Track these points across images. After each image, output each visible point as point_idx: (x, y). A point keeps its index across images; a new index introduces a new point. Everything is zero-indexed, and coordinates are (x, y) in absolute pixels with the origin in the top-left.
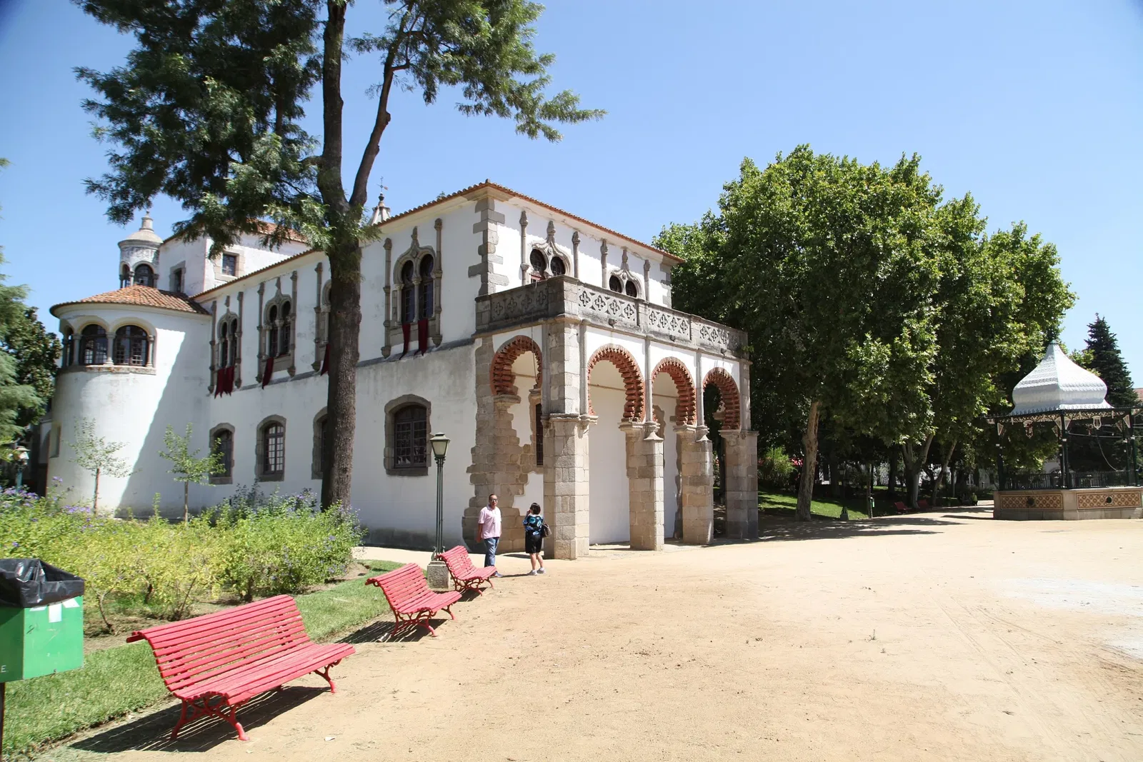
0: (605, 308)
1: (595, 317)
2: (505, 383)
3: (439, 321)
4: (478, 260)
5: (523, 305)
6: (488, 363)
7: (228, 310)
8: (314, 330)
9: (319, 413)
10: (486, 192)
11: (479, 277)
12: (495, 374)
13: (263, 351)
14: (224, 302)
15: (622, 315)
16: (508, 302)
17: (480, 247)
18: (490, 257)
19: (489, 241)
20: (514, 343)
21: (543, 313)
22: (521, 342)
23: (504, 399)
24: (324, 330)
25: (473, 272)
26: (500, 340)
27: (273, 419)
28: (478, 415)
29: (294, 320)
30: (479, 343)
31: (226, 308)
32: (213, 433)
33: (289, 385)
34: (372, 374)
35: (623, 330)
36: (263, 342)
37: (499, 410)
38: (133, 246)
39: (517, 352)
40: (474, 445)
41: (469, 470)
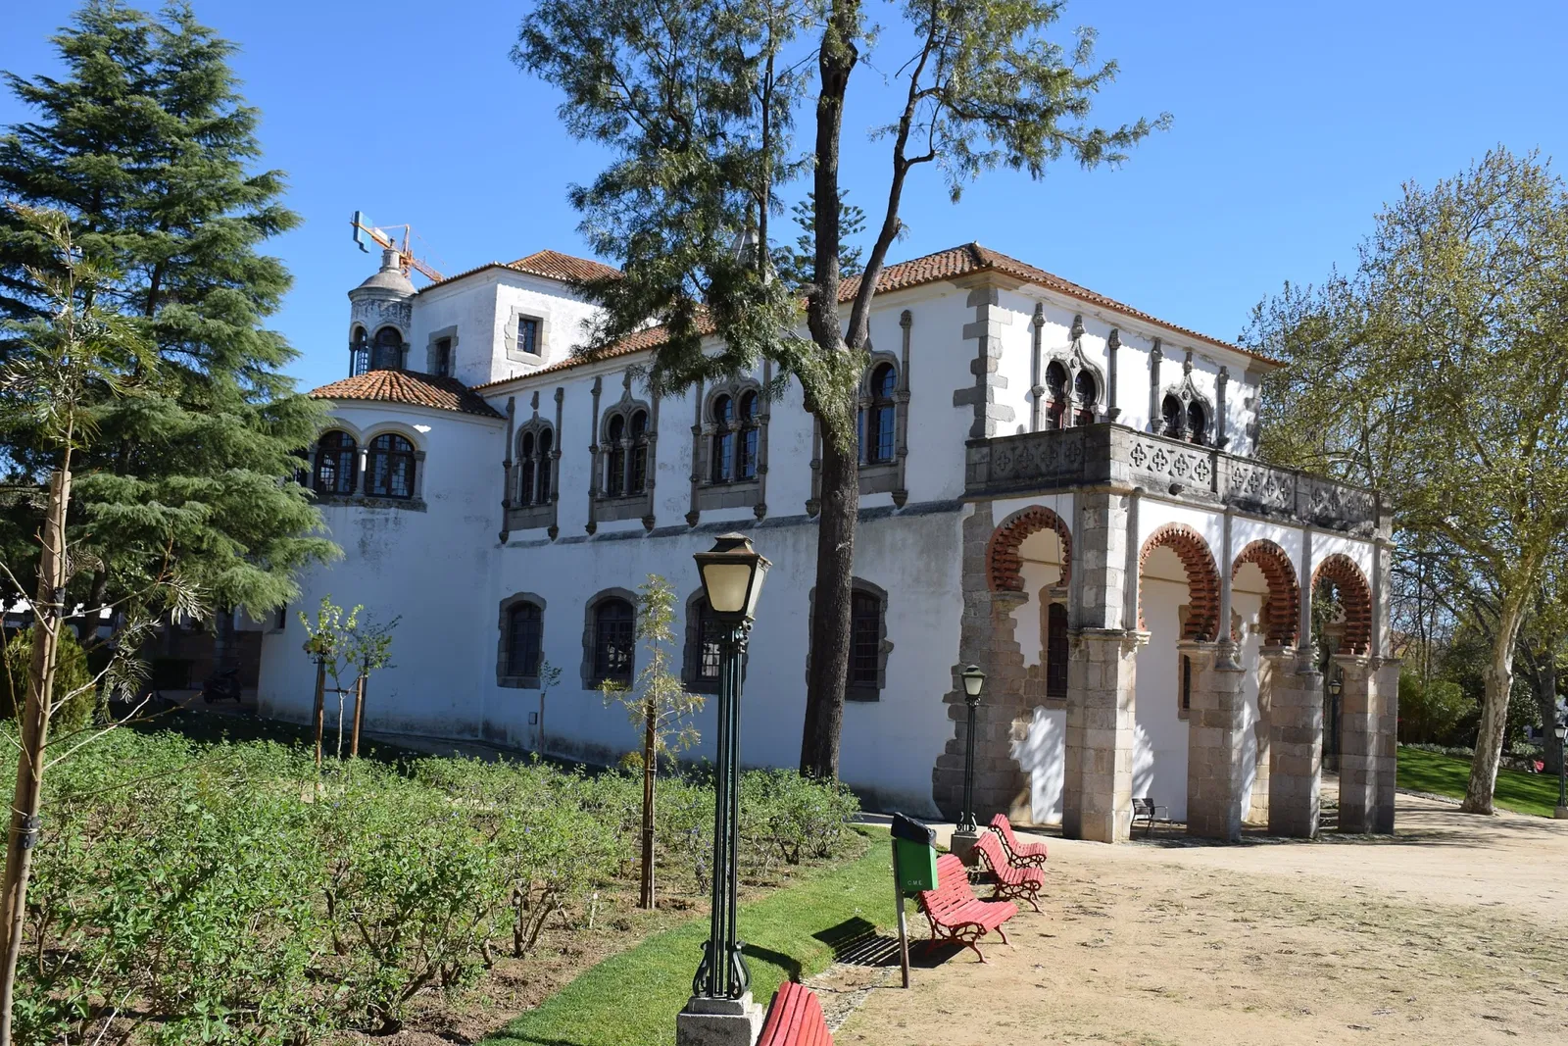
0: (1167, 468)
1: (1153, 483)
2: (1008, 574)
3: (904, 470)
4: (971, 382)
5: (1043, 459)
6: (984, 542)
7: (535, 414)
8: (689, 461)
9: (695, 593)
10: (988, 279)
11: (970, 408)
12: (994, 560)
13: (598, 486)
14: (530, 400)
15: (1191, 477)
16: (1018, 452)
17: (974, 362)
18: (990, 379)
19: (989, 353)
20: (1027, 516)
21: (1075, 476)
22: (1038, 515)
23: (1008, 598)
24: (706, 462)
25: (960, 398)
26: (1004, 509)
27: (615, 594)
28: (964, 618)
29: (654, 442)
30: (969, 509)
31: (532, 410)
32: (506, 606)
33: (645, 544)
34: (790, 541)
35: (1193, 501)
36: (599, 471)
37: (998, 613)
38: (373, 297)
39: (1030, 528)
40: (956, 661)
41: (946, 699)
